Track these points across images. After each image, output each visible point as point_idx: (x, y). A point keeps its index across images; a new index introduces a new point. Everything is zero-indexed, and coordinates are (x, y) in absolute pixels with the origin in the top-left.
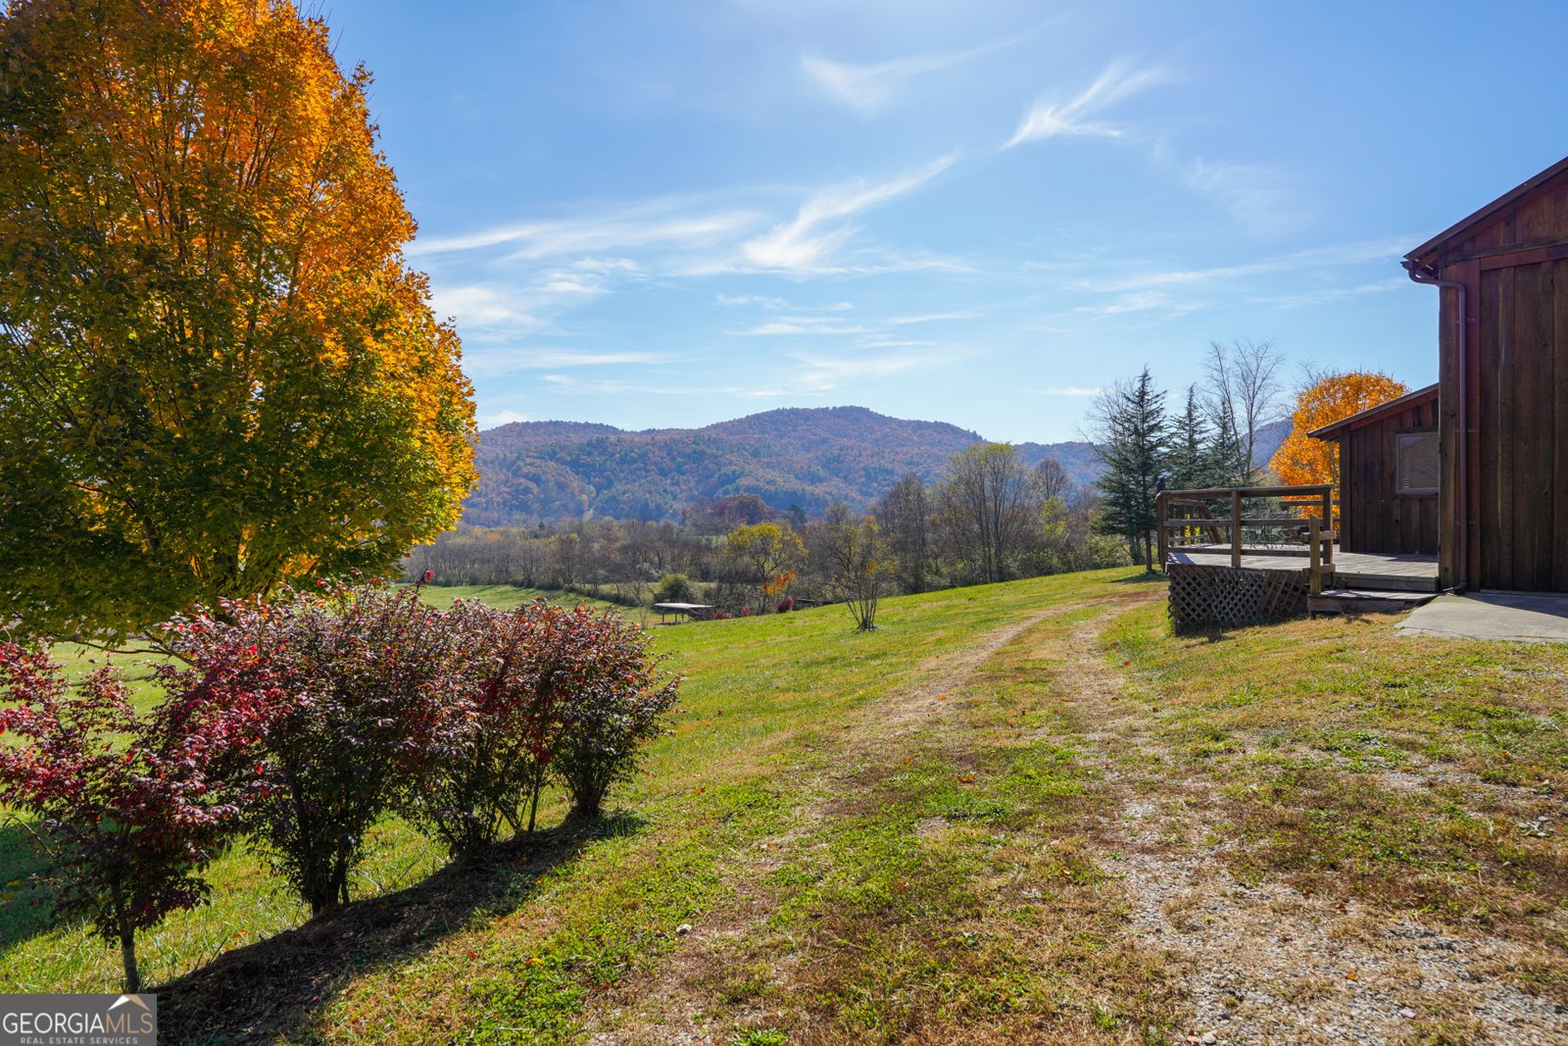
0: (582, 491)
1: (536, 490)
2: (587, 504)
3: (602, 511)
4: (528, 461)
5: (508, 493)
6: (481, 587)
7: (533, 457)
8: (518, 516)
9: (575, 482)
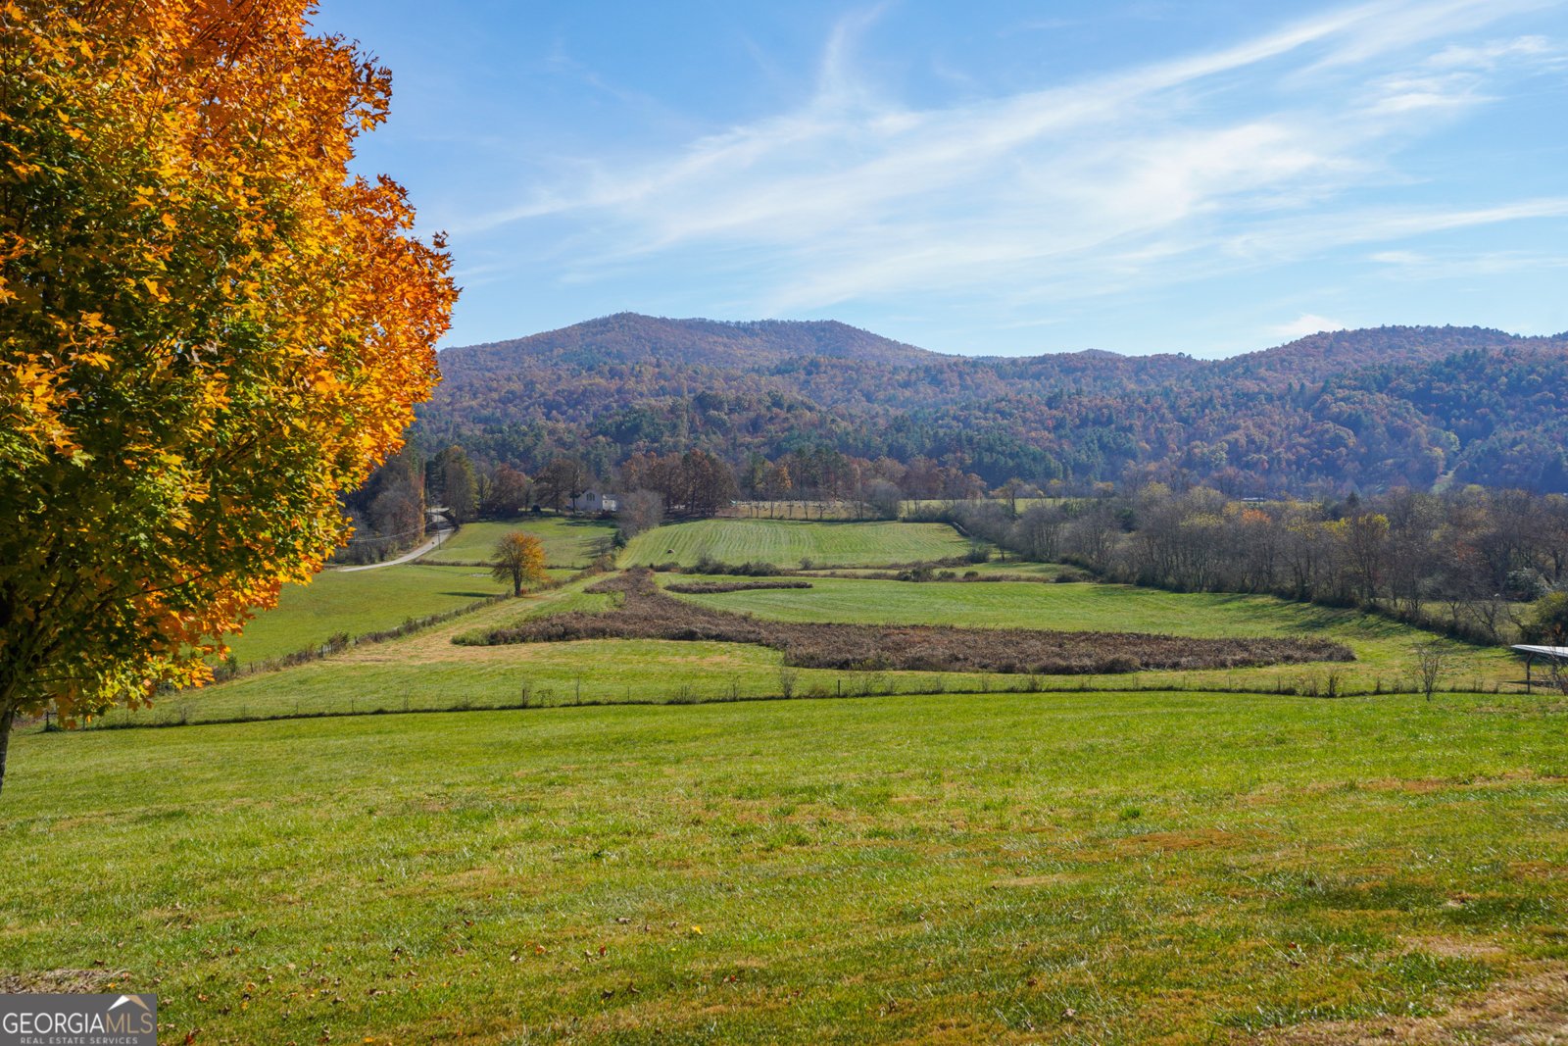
0: (1435, 441)
1: (1352, 441)
2: (1442, 464)
3: (1467, 476)
4: (1340, 393)
5: (1306, 447)
6: (1227, 596)
7: (1349, 387)
8: (1319, 482)
9: (1422, 428)
